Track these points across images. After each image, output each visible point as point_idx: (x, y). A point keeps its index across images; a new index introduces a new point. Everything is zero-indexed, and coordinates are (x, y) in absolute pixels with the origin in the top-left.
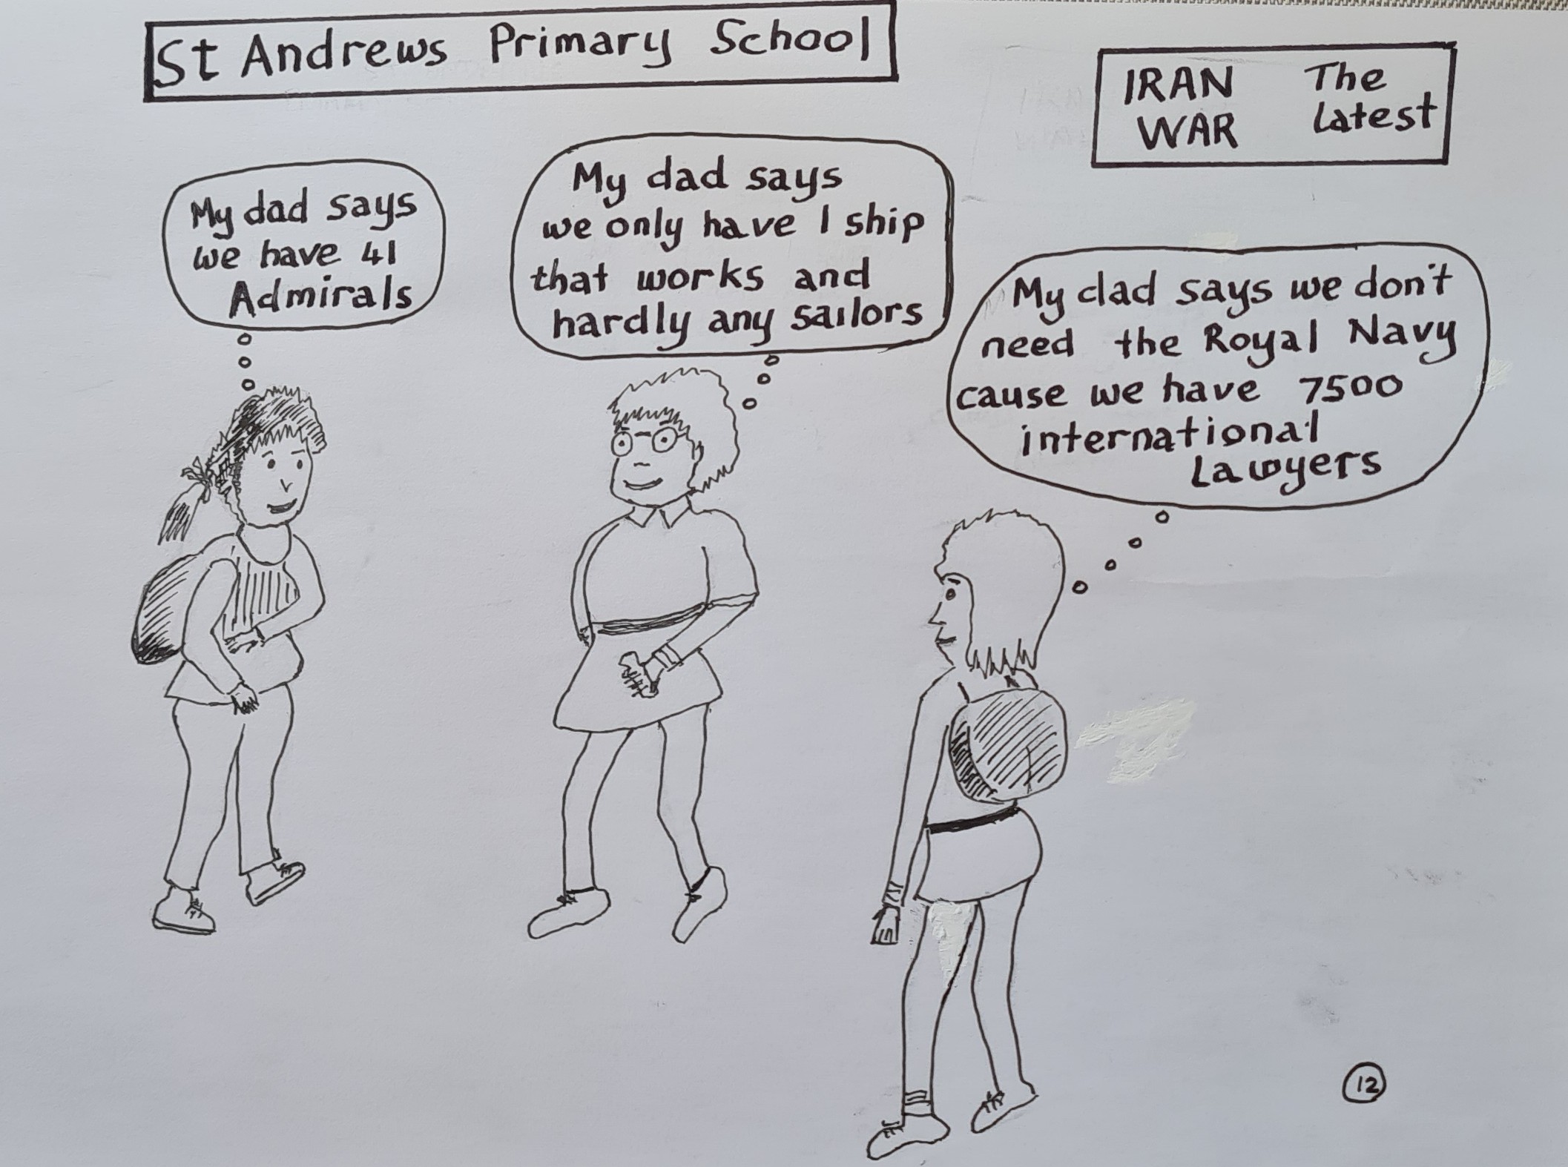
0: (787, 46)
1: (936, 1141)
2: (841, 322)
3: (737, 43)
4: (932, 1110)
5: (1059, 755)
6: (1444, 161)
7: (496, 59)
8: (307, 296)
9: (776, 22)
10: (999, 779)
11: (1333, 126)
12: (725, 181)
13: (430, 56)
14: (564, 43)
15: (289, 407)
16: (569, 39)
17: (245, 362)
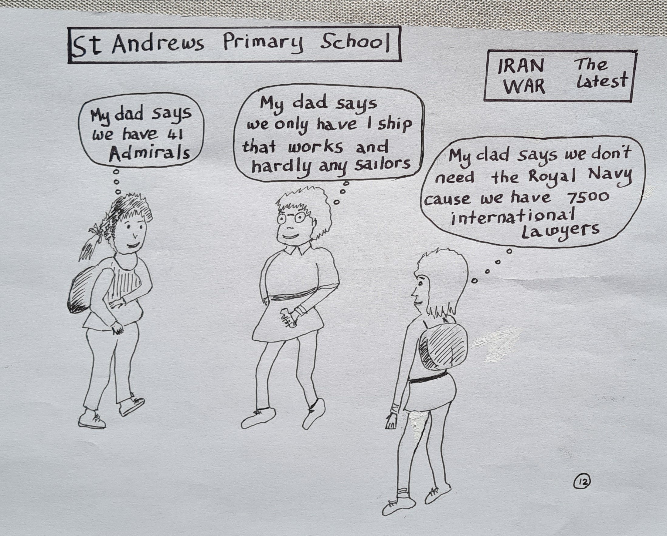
0: (354, 45)
1: (410, 508)
2: (376, 167)
3: (332, 44)
4: (409, 495)
5: (465, 351)
6: (630, 101)
7: (226, 48)
8: (143, 153)
9: (349, 35)
10: (440, 361)
11: (585, 85)
12: (327, 105)
13: (197, 46)
14: (256, 42)
15: (135, 203)
16: (258, 40)
17: (116, 182)
